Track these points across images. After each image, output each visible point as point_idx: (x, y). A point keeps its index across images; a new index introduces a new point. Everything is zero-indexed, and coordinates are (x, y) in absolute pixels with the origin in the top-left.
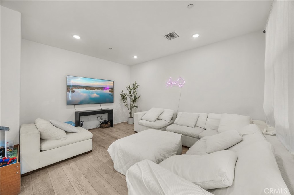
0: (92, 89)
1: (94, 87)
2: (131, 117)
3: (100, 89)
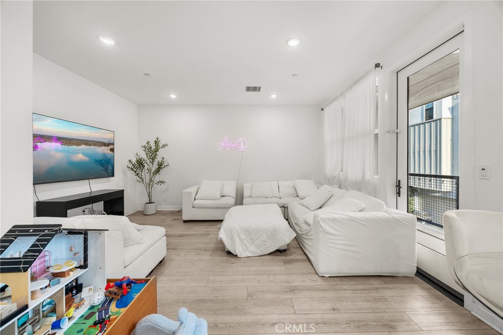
0: (74, 144)
1: (78, 140)
2: (150, 202)
3: (91, 145)
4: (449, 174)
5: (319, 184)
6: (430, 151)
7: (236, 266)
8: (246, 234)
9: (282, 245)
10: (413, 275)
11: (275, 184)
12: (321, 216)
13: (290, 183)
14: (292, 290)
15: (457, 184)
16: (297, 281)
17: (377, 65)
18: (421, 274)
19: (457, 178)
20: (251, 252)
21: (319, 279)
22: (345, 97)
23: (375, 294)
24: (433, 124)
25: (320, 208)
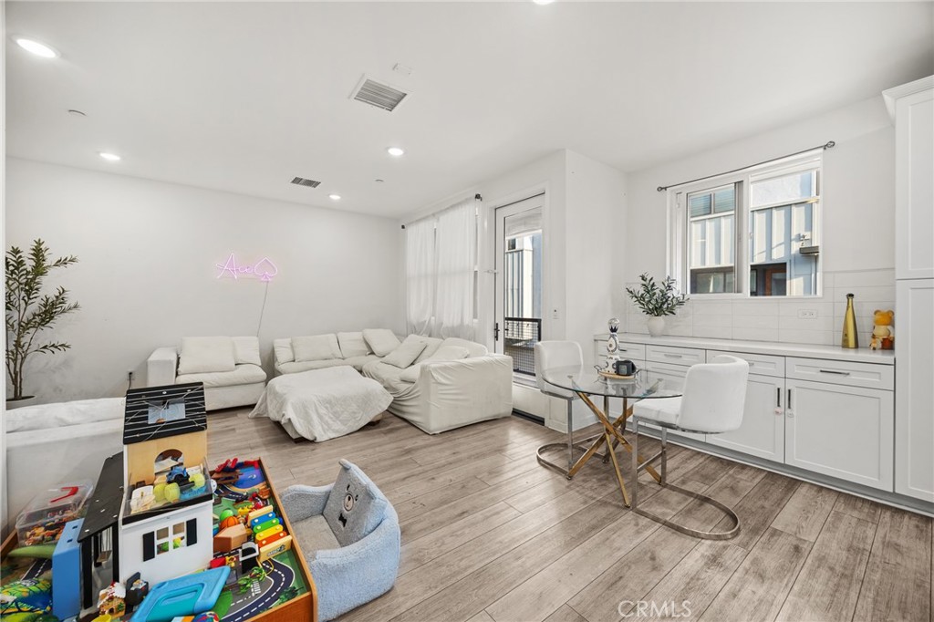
2: (18, 397)
4: (530, 317)
5: (401, 336)
6: (513, 290)
7: (320, 451)
8: (327, 408)
9: (377, 413)
10: (510, 415)
11: (332, 337)
12: (433, 365)
13: (358, 335)
14: (408, 452)
15: (539, 327)
16: (409, 444)
17: (478, 197)
18: (516, 413)
19: (538, 321)
20: (335, 431)
21: (431, 437)
22: (438, 220)
23: (483, 435)
24: (516, 255)
25: (412, 364)
